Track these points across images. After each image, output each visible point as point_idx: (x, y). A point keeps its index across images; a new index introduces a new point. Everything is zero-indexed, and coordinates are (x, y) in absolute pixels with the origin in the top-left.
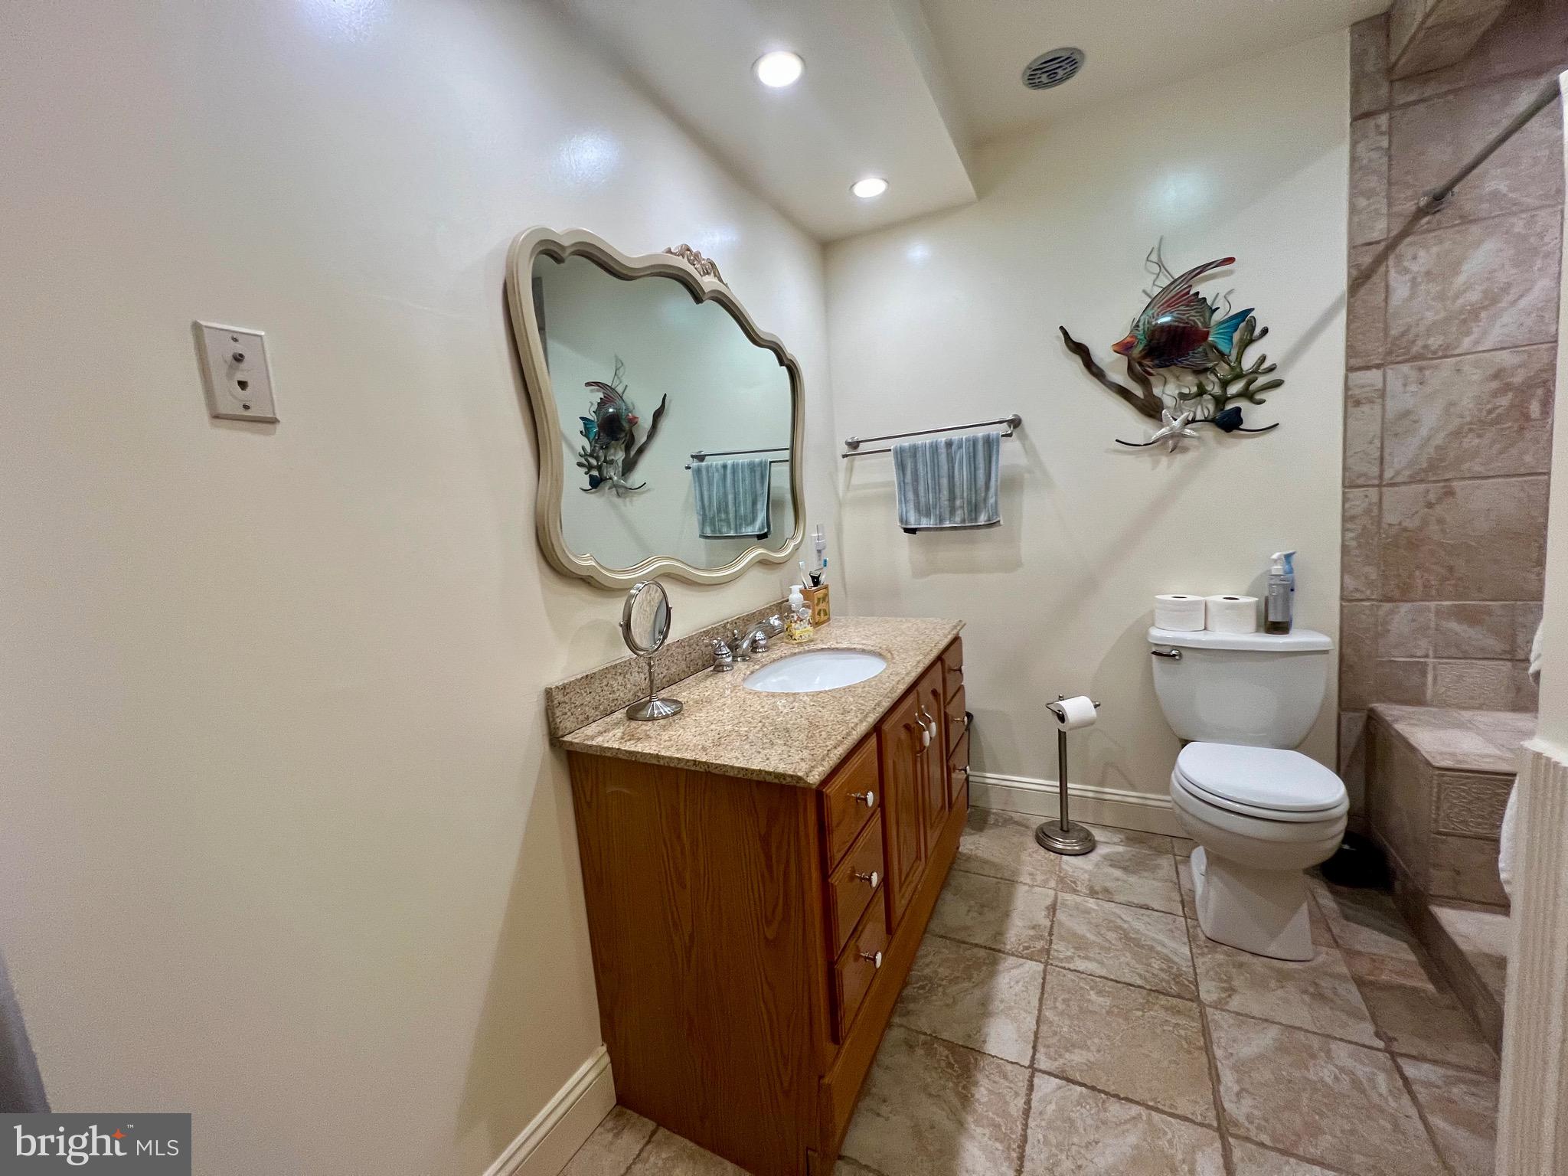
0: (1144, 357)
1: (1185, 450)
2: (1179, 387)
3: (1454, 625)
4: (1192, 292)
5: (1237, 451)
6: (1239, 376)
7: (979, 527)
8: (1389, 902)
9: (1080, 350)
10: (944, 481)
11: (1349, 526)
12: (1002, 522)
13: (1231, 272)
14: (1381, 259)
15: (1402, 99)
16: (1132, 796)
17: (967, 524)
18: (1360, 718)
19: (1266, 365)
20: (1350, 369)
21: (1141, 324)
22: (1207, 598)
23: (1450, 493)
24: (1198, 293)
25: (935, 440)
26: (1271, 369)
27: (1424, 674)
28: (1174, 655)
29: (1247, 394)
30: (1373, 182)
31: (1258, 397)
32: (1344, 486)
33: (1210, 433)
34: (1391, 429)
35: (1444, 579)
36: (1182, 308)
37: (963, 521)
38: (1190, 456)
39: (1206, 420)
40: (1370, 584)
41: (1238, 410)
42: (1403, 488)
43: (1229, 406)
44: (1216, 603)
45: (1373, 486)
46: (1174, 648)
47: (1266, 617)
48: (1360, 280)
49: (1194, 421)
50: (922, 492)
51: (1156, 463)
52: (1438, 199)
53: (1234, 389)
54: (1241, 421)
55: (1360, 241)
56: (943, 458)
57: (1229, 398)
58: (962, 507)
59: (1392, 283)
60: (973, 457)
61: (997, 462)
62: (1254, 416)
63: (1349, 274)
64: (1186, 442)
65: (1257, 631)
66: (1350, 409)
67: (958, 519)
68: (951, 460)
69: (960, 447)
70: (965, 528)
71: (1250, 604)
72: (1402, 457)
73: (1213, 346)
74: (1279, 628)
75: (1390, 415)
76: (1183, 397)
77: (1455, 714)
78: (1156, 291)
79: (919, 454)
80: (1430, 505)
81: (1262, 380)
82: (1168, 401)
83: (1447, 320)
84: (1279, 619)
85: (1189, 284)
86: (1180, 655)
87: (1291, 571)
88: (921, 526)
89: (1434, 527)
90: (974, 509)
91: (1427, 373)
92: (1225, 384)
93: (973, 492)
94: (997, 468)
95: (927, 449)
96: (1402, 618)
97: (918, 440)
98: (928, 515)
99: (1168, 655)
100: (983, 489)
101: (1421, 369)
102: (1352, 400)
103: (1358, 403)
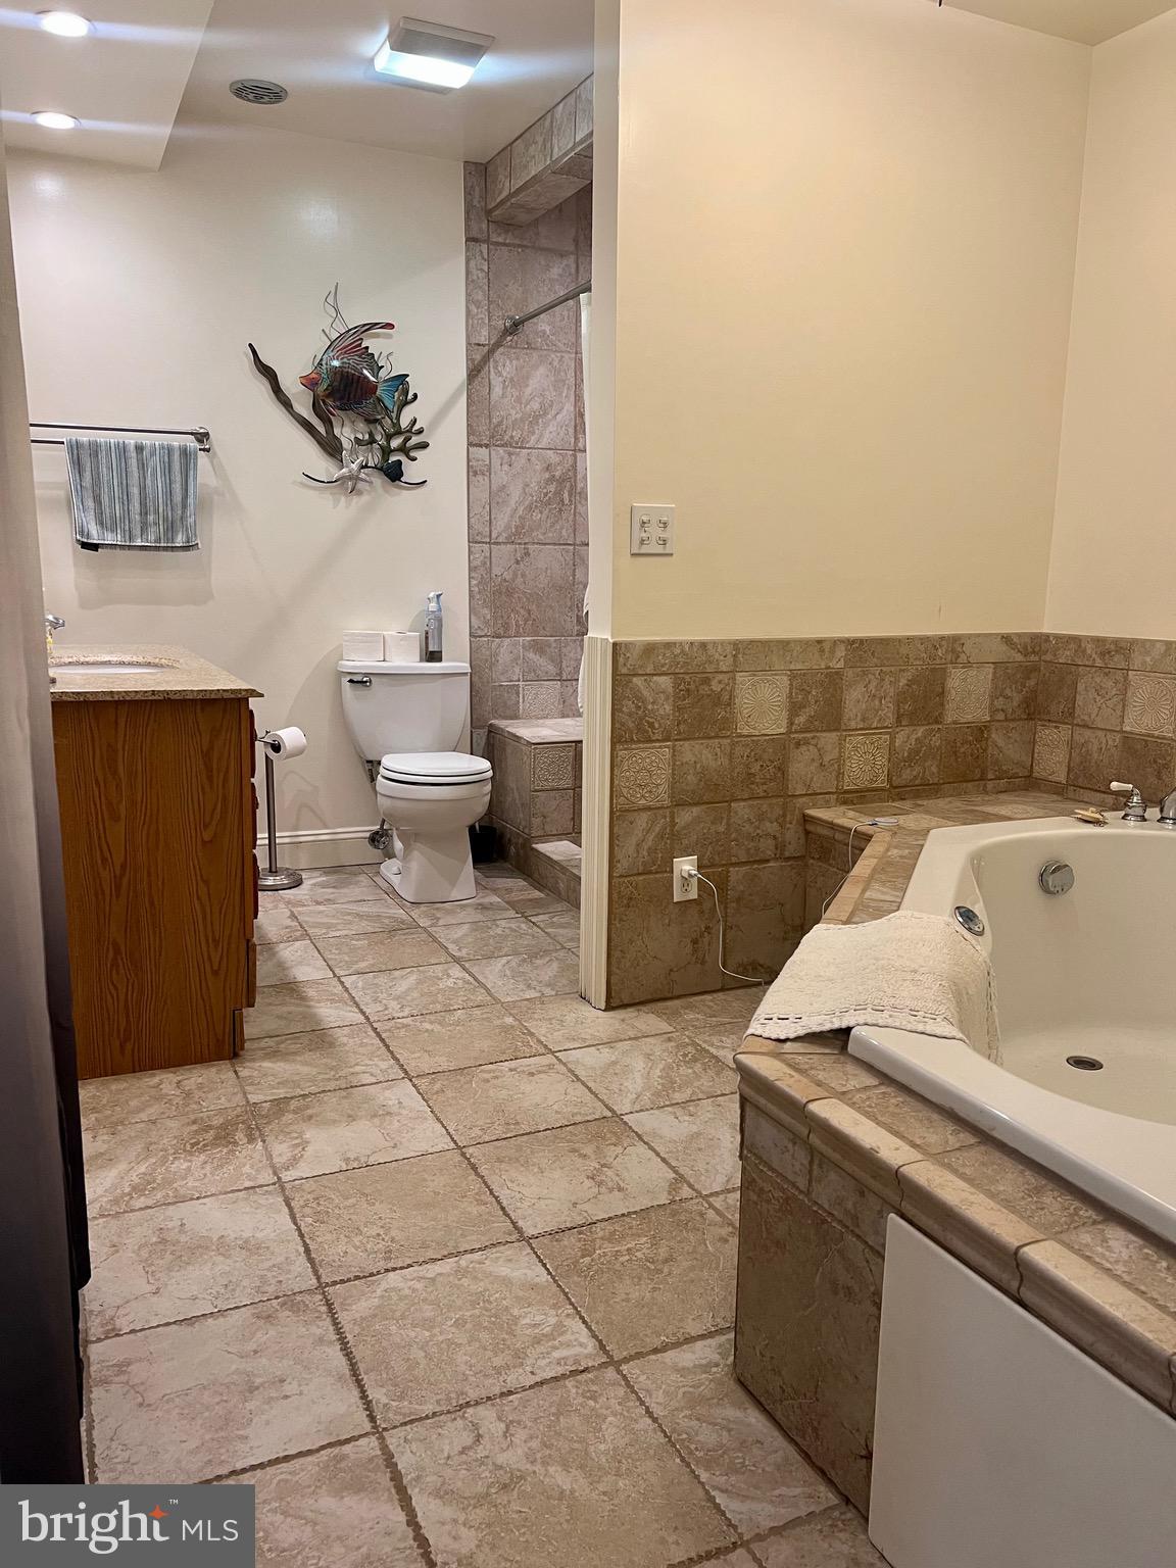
0: (328, 396)
1: (360, 493)
2: (355, 431)
3: (531, 655)
4: (363, 346)
5: (400, 500)
6: (399, 432)
7: (173, 549)
8: (507, 865)
9: (268, 373)
10: (135, 491)
11: (473, 575)
12: (200, 546)
13: (390, 336)
14: (486, 359)
15: (494, 238)
16: (324, 834)
17: (162, 545)
18: (483, 732)
19: (416, 427)
20: (470, 444)
21: (324, 363)
22: (385, 633)
23: (527, 554)
24: (367, 348)
25: (121, 441)
26: (420, 431)
27: (518, 694)
28: (366, 682)
29: (403, 449)
30: (479, 296)
31: (412, 454)
32: (469, 541)
33: (378, 480)
34: (496, 497)
35: (526, 621)
36: (356, 357)
37: (158, 540)
38: (365, 498)
39: (375, 467)
40: (486, 623)
41: (399, 462)
42: (503, 546)
43: (393, 459)
44: (392, 636)
45: (486, 543)
46: (366, 675)
47: (427, 647)
48: (474, 372)
49: (366, 466)
50: (105, 500)
51: (336, 502)
52: (515, 327)
53: (395, 443)
54: (402, 474)
55: (474, 341)
56: (133, 462)
57: (392, 451)
58: (156, 524)
59: (493, 382)
60: (168, 469)
61: (195, 478)
62: (411, 471)
63: (468, 368)
64: (360, 485)
65: (421, 661)
66: (472, 478)
67: (152, 537)
68: (142, 466)
69: (153, 453)
70: (157, 548)
71: (415, 637)
72: (503, 521)
73: (379, 400)
74: (433, 656)
75: (494, 487)
76: (358, 441)
77: (535, 722)
78: (335, 335)
79: (102, 455)
80: (518, 562)
81: (415, 440)
82: (346, 444)
83: (522, 420)
84: (436, 649)
85: (361, 337)
86: (370, 682)
87: (440, 610)
88: (106, 542)
89: (519, 580)
90: (171, 528)
91: (513, 457)
92: (389, 437)
93: (169, 508)
94: (195, 485)
95: (113, 448)
96: (505, 649)
97: (101, 437)
98: (113, 530)
99: (361, 682)
100: (180, 506)
101: (510, 454)
102: (472, 471)
103: (475, 474)
